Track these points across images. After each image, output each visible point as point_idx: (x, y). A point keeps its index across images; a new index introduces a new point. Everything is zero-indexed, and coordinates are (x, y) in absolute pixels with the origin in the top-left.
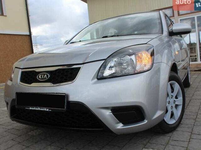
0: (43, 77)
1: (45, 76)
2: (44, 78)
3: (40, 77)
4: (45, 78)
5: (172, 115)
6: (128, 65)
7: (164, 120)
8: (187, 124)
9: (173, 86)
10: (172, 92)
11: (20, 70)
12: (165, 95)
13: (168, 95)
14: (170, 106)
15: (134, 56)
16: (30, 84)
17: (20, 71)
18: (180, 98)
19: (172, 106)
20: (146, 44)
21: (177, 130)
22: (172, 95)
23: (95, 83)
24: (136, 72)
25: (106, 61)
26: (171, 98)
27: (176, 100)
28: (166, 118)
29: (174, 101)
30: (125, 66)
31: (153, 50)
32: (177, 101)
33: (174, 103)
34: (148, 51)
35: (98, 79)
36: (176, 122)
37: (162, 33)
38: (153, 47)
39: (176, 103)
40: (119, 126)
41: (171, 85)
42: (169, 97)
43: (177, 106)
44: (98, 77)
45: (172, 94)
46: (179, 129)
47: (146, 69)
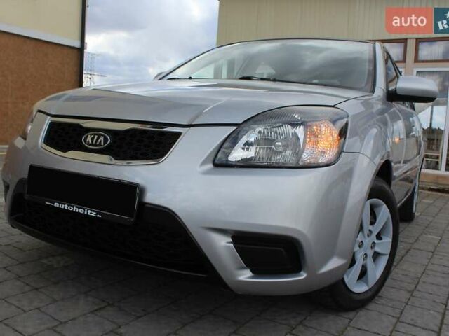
0: (96, 142)
1: (102, 138)
2: (98, 143)
3: (89, 139)
4: (100, 144)
5: (363, 273)
6: (286, 147)
7: (343, 280)
8: (392, 300)
9: (376, 210)
10: (372, 223)
11: (49, 117)
12: (356, 226)
13: (361, 228)
14: (363, 253)
15: (302, 127)
16: (65, 151)
17: (48, 120)
18: (388, 240)
19: (366, 254)
20: (333, 106)
21: (367, 307)
22: (370, 230)
23: (207, 173)
24: (301, 163)
25: (239, 130)
26: (368, 235)
27: (376, 241)
28: (348, 277)
29: (374, 243)
30: (279, 146)
31: (347, 124)
32: (378, 244)
33: (372, 248)
34: (334, 122)
35: (216, 165)
36: (370, 290)
37: (373, 91)
38: (348, 116)
39: (377, 249)
40: (243, 275)
41: (372, 207)
42: (363, 232)
43: (376, 256)
44: (217, 162)
45: (371, 227)
46: (371, 306)
47: (322, 160)
